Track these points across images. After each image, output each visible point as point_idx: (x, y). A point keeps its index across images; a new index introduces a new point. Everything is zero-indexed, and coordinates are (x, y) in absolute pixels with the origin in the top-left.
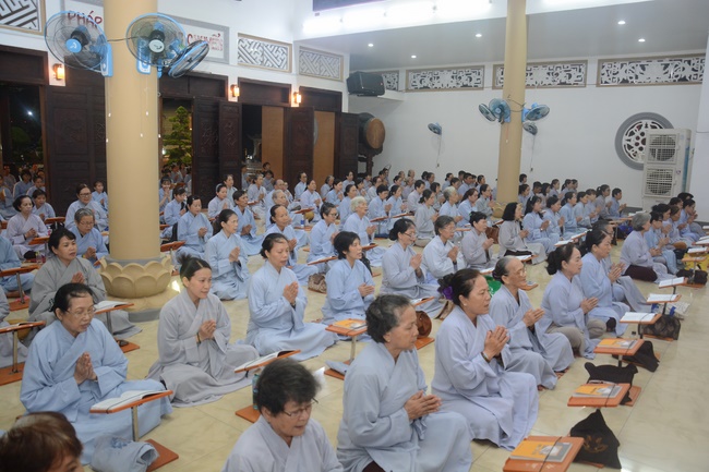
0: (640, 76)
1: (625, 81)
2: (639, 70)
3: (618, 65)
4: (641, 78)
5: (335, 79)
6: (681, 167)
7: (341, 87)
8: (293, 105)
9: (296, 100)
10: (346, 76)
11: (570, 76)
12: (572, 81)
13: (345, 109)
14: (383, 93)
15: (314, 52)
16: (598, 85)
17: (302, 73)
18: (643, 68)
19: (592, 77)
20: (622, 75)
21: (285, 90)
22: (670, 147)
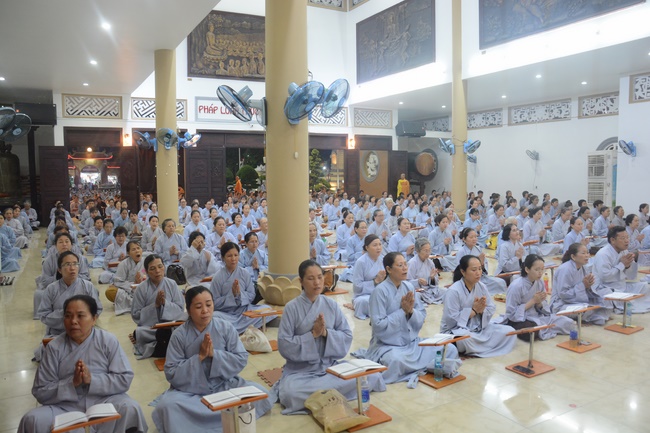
0: (610, 108)
1: (600, 113)
2: (609, 102)
3: (594, 100)
4: (612, 110)
5: (386, 127)
6: (610, 180)
7: (391, 133)
8: (350, 148)
9: (351, 145)
10: (395, 123)
11: (561, 112)
12: (562, 116)
13: (395, 147)
14: (425, 134)
15: (367, 110)
16: (579, 117)
17: (356, 125)
18: (612, 101)
19: (574, 111)
20: (598, 108)
21: (343, 138)
22: (600, 165)
